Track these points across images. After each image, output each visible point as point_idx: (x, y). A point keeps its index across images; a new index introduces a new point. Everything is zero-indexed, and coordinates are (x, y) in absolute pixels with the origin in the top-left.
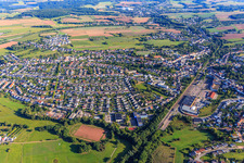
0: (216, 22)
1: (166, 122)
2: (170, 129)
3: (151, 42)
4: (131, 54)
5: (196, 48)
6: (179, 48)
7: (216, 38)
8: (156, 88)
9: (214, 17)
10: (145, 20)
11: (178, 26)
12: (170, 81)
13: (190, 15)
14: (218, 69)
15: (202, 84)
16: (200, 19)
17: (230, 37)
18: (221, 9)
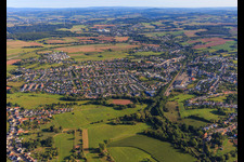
0: (185, 38)
1: (168, 94)
2: (171, 96)
3: (138, 53)
4: (127, 61)
5: (175, 55)
6: (162, 56)
7: (187, 48)
8: (155, 78)
9: (183, 34)
10: (126, 39)
11: (155, 42)
12: (163, 74)
13: (163, 34)
14: (194, 66)
15: (185, 74)
16: (172, 37)
17: (198, 48)
18: (187, 28)
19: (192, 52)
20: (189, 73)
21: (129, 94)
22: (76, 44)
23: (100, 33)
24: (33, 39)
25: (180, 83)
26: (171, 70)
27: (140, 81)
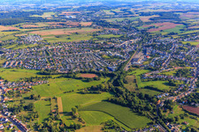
0: (141, 23)
1: (127, 69)
2: (130, 71)
3: (101, 36)
4: (91, 42)
5: (132, 37)
6: (122, 38)
7: (143, 31)
8: (115, 57)
9: (139, 20)
11: (115, 26)
12: (122, 53)
13: (122, 19)
16: (129, 22)
17: (152, 31)
18: (143, 14)
19: (147, 34)
20: (145, 52)
21: (94, 70)
22: (47, 28)
23: (67, 19)
24: (10, 24)
25: (137, 60)
26: (129, 50)
27: (103, 59)
